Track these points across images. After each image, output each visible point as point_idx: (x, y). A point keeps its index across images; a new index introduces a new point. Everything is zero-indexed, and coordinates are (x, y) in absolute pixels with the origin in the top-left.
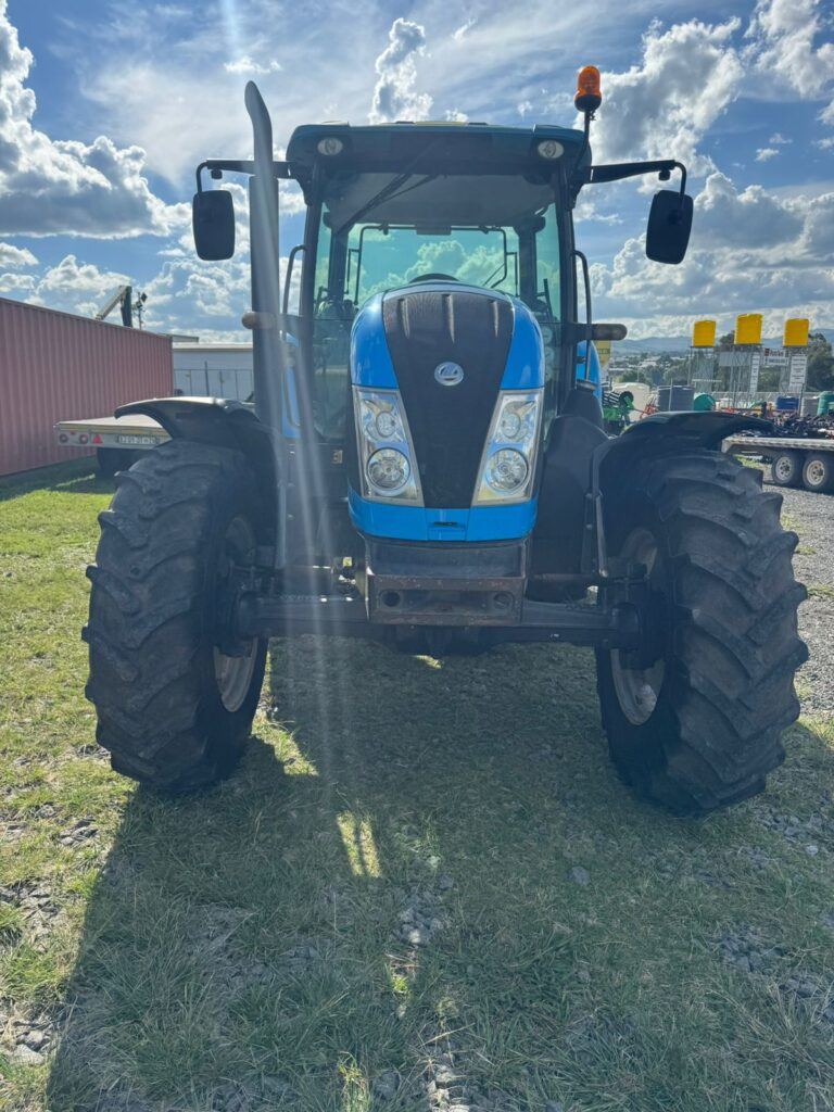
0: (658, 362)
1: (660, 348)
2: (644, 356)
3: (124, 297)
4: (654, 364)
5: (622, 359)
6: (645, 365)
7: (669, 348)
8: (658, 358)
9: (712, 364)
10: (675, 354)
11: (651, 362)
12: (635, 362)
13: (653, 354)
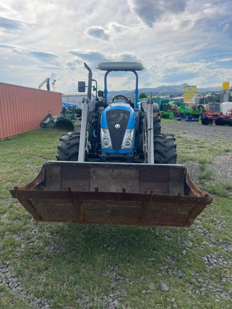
0: (212, 95)
1: (212, 90)
2: (207, 93)
3: (47, 81)
4: (210, 95)
5: (200, 94)
6: (207, 96)
7: (215, 90)
8: (211, 94)
9: (228, 95)
10: (216, 92)
11: (209, 95)
12: (204, 95)
13: (210, 92)
